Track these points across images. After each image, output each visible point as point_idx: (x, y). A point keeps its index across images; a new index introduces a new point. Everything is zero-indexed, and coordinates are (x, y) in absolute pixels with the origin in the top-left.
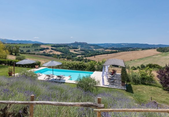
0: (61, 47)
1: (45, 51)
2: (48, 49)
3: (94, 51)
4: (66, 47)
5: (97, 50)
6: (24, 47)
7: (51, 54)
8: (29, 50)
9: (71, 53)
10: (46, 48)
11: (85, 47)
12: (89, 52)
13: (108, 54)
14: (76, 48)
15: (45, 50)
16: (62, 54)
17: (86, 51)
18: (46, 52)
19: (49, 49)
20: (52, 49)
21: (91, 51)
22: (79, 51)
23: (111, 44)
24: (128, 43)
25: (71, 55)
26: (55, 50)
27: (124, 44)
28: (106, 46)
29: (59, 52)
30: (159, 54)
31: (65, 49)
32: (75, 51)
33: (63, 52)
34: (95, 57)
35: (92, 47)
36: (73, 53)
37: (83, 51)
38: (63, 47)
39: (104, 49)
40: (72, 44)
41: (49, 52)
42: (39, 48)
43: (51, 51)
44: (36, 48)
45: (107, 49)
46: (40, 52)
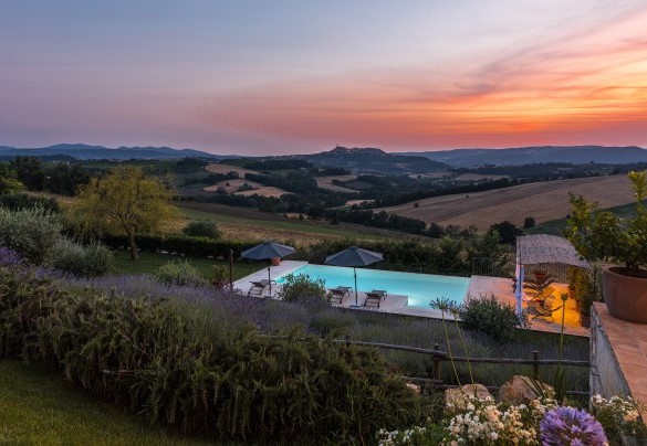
0: (281, 168)
1: (222, 184)
2: (232, 176)
3: (414, 180)
4: (302, 169)
5: (423, 176)
7: (248, 199)
9: (323, 190)
10: (225, 174)
11: (377, 166)
12: (393, 184)
13: (471, 195)
14: (341, 172)
15: (224, 182)
16: (289, 196)
17: (381, 184)
18: (227, 189)
19: (238, 178)
20: (248, 177)
21: (398, 182)
22: (350, 182)
23: (479, 153)
25: (322, 198)
26: (260, 181)
28: (458, 159)
29: (277, 187)
31: (298, 178)
32: (336, 183)
33: (291, 187)
34: (417, 206)
35: (402, 165)
36: (328, 191)
37: (367, 181)
38: (288, 168)
39: (450, 174)
41: (240, 191)
42: (200, 175)
43: (245, 185)
44: (191, 176)
45: (463, 173)
46: (206, 189)
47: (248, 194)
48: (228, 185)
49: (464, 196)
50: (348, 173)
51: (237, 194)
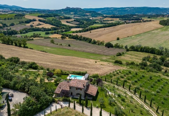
0: (50, 16)
1: (31, 24)
2: (34, 20)
3: (91, 20)
4: (57, 17)
5: (94, 18)
6: (5, 19)
7: (41, 29)
8: (13, 23)
9: (63, 25)
10: (32, 19)
11: (80, 14)
13: (105, 28)
14: (69, 18)
15: (32, 22)
16: (54, 28)
17: (81, 22)
18: (33, 25)
19: (36, 21)
20: (40, 21)
21: (86, 21)
22: (72, 21)
23: (112, 9)
24: (133, 7)
25: (64, 28)
26: (44, 22)
27: (128, 8)
28: (105, 11)
29: (49, 24)
30: (159, 28)
31: (55, 20)
32: (67, 22)
33: (54, 24)
34: (90, 32)
35: (88, 14)
36: (65, 25)
37: (77, 21)
38: (52, 16)
39: (102, 18)
40: (62, 10)
41: (37, 25)
42: (23, 20)
43: (39, 23)
44: (21, 20)
45: (106, 17)
46: (26, 25)
47: (40, 27)
48: (33, 23)
49: (103, 29)
50: (71, 18)
51: (37, 27)
